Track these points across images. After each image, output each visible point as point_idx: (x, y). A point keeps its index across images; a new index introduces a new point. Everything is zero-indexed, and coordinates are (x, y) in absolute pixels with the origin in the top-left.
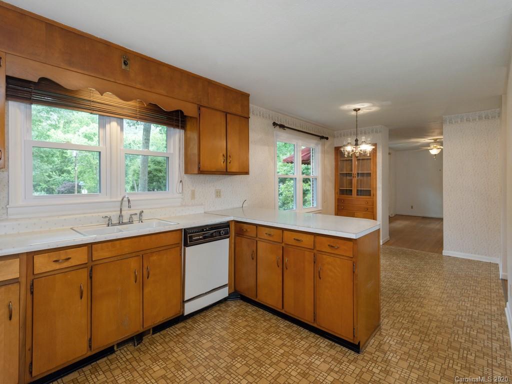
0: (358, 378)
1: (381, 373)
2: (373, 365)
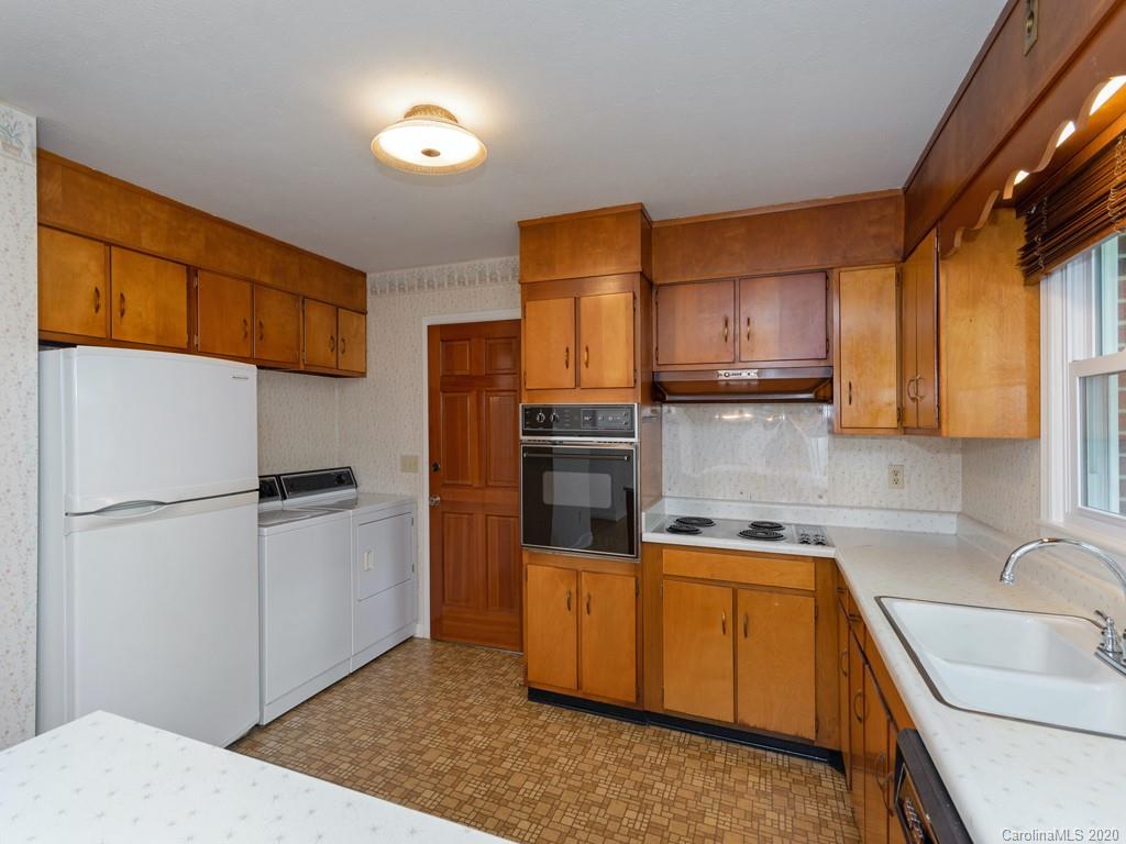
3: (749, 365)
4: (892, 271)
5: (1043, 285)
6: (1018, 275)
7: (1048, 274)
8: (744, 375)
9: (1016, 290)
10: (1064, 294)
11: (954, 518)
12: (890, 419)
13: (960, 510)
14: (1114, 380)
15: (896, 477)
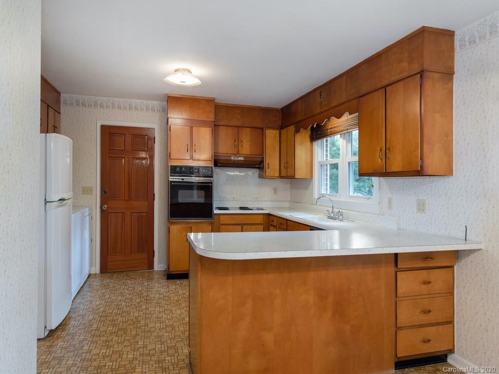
0: (176, 348)
1: (164, 358)
2: (173, 361)
3: (242, 155)
4: (278, 131)
5: (314, 143)
6: (309, 140)
7: (315, 141)
8: (240, 159)
9: (309, 143)
10: (318, 146)
11: (288, 203)
12: (277, 174)
13: (289, 200)
14: (329, 165)
15: (275, 190)
